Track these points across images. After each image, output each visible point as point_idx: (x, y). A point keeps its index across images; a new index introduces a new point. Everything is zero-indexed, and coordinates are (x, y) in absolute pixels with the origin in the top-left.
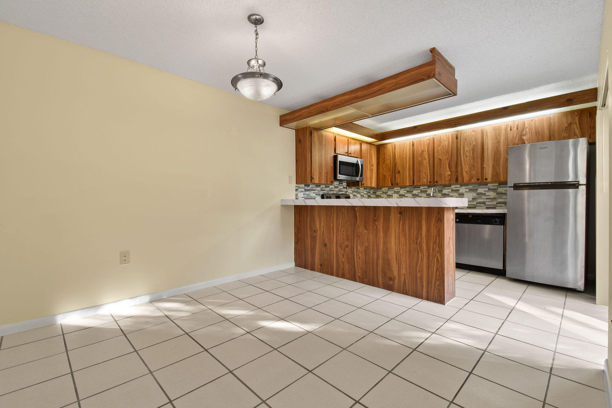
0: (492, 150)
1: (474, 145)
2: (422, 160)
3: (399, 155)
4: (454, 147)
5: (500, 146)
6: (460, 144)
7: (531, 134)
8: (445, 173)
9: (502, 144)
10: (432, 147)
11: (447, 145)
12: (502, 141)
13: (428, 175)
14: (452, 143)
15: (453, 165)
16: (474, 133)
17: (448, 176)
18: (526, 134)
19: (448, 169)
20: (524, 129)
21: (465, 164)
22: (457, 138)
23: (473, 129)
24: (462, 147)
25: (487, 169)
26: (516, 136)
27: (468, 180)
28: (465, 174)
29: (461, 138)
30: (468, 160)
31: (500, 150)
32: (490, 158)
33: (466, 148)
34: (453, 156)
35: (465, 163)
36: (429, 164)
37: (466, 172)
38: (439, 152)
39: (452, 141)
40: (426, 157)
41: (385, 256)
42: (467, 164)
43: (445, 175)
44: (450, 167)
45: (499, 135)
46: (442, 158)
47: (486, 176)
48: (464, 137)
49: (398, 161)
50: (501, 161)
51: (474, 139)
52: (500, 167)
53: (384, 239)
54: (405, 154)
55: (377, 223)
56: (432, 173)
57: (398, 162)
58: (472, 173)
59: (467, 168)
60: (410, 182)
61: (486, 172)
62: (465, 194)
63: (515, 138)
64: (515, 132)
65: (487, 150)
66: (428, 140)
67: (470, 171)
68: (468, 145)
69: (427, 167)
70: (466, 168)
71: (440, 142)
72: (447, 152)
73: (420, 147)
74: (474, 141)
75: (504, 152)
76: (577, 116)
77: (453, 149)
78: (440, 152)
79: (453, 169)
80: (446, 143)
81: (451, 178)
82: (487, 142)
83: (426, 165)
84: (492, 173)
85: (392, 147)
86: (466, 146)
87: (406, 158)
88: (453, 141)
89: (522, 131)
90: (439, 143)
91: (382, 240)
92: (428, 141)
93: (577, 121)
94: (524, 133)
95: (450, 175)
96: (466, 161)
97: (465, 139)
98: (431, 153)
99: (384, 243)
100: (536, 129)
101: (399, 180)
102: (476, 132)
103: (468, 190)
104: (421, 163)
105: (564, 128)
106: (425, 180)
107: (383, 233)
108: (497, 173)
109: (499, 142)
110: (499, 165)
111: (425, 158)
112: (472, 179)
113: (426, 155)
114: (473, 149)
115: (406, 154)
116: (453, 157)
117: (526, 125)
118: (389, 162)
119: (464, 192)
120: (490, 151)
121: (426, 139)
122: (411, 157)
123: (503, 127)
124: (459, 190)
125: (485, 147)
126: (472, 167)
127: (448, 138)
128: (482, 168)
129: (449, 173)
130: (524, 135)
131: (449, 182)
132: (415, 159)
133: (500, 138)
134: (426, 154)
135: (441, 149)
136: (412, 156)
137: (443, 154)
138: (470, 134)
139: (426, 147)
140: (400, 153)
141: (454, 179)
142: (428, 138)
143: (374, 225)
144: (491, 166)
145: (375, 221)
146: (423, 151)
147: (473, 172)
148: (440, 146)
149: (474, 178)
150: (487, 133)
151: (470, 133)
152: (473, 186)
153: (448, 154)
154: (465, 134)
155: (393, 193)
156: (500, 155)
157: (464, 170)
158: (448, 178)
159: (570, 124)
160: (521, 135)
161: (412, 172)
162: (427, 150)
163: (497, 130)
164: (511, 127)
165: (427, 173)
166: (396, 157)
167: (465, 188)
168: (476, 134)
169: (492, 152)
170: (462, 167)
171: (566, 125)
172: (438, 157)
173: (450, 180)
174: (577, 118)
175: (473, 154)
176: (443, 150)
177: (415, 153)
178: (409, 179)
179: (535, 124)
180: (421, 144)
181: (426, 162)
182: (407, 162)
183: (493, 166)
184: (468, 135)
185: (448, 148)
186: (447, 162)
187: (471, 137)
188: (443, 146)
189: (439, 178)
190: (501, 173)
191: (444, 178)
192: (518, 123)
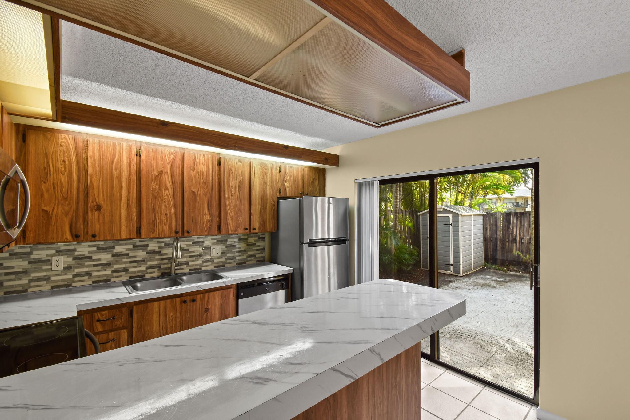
0: (259, 192)
1: (241, 181)
2: (159, 188)
3: (98, 169)
4: (215, 178)
5: (266, 188)
6: (224, 175)
7: (290, 182)
8: (202, 218)
9: (268, 186)
10: (179, 168)
11: (205, 172)
12: (268, 183)
13: (171, 218)
14: (213, 170)
15: (215, 205)
16: (241, 164)
17: (207, 223)
18: (287, 179)
19: (207, 211)
20: (285, 174)
21: (230, 207)
22: (219, 165)
23: (239, 158)
24: (226, 180)
25: (255, 216)
26: (279, 180)
27: (234, 229)
28: (230, 221)
29: (224, 166)
30: (234, 201)
31: (267, 195)
32: (258, 202)
33: (232, 183)
34: (214, 191)
35: (230, 204)
36: (174, 198)
37: (232, 217)
38: (192, 180)
39: (213, 167)
40: (169, 185)
42: (233, 206)
43: (202, 221)
44: (210, 208)
45: (265, 175)
46: (198, 192)
47: (253, 225)
48: (229, 165)
49: (96, 182)
50: (268, 207)
51: (240, 172)
52: (266, 215)
54: (116, 169)
56: (179, 216)
57: (95, 184)
58: (238, 220)
59: (232, 213)
61: (253, 220)
62: (212, 248)
63: (278, 182)
64: (278, 175)
65: (254, 192)
66: (172, 153)
67: (237, 217)
68: (234, 180)
69: (169, 204)
71: (195, 165)
72: (205, 184)
73: (155, 164)
74: (241, 175)
75: (270, 196)
76: (317, 173)
77: (214, 180)
78: (194, 181)
79: (215, 212)
80: (204, 168)
81: (211, 226)
82: (254, 180)
83: (169, 201)
84: (259, 222)
85: (76, 144)
86: (231, 179)
87: (119, 178)
89: (284, 177)
90: (192, 165)
92: (172, 156)
93: (317, 178)
94: (286, 179)
95: (209, 221)
96: (232, 202)
97: (230, 170)
98: (178, 179)
100: (294, 177)
101: (97, 226)
102: (243, 163)
103: (215, 241)
104: (156, 196)
105: (310, 182)
106: (166, 228)
108: (264, 222)
109: (266, 183)
110: (265, 211)
111: (166, 186)
112: (239, 229)
113: (167, 181)
114: (240, 187)
115: (120, 169)
116: (214, 193)
117: (287, 171)
118: (64, 179)
119: (210, 244)
120: (257, 193)
121: (167, 151)
122: (134, 180)
123: (269, 166)
124: (203, 242)
125: (253, 186)
126: (239, 211)
127: (206, 160)
128: (250, 214)
129: (209, 218)
130: (285, 181)
131: (208, 232)
132: (144, 184)
133: (267, 179)
134: (167, 179)
135: (195, 176)
136: (134, 176)
137: (198, 184)
138: (235, 164)
139: (169, 167)
140: (101, 164)
141: (216, 228)
142: (172, 150)
144: (258, 212)
146: (161, 173)
147: (240, 219)
148: (193, 171)
150: (254, 168)
151: (236, 161)
152: (221, 236)
153: (207, 188)
154: (230, 163)
155: (54, 255)
156: (267, 199)
157: (229, 215)
158: (207, 225)
159: (314, 179)
161: (134, 210)
162: (169, 171)
163: (264, 168)
164: (280, 169)
165: (171, 213)
166: (90, 171)
167: (212, 239)
168: (243, 165)
169: (259, 194)
170: (226, 209)
171: (311, 180)
172: (190, 188)
173: (209, 229)
174: (317, 175)
175: (239, 194)
176: (199, 178)
177: (143, 172)
178: (127, 224)
179: (293, 172)
180: (157, 157)
181: (167, 194)
182: (122, 187)
183: (260, 212)
184: (233, 164)
185: (207, 176)
186: (205, 199)
187: (237, 168)
188: (198, 172)
189: (192, 226)
190: (268, 222)
191: (201, 225)
192: (280, 166)
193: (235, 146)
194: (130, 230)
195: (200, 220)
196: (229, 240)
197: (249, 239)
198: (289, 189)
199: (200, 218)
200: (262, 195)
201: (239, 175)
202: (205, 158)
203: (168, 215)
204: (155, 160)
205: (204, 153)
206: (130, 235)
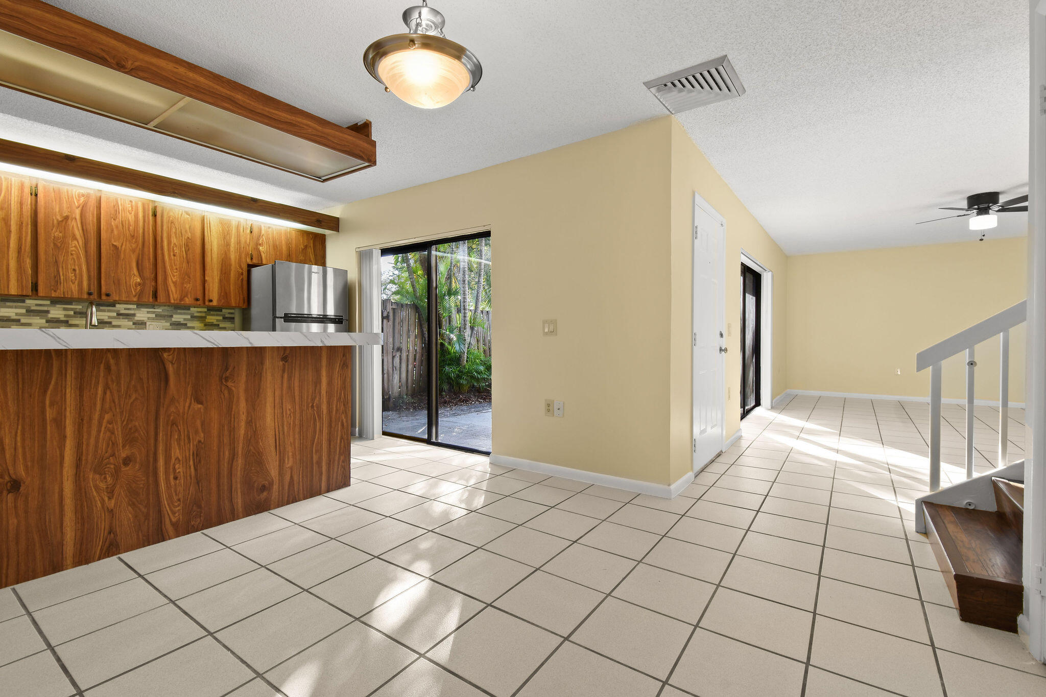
0: (218, 254)
1: (188, 238)
2: (64, 237)
4: (149, 231)
5: (229, 250)
6: (162, 229)
7: (268, 246)
8: (128, 278)
9: (232, 249)
10: (93, 215)
11: (132, 223)
12: (232, 245)
13: (81, 276)
14: (144, 221)
15: (148, 265)
16: (188, 216)
17: (136, 287)
18: (262, 243)
19: (135, 271)
20: (260, 236)
21: (172, 269)
22: (155, 215)
23: (186, 210)
24: (165, 235)
25: (211, 285)
26: (249, 243)
27: (179, 298)
28: (172, 288)
29: (162, 216)
30: (177, 263)
31: (230, 259)
32: (216, 267)
33: (174, 240)
34: (146, 247)
35: (171, 266)
36: (86, 252)
37: (175, 283)
38: (112, 231)
39: (144, 217)
40: (78, 234)
41: (252, 448)
43: (128, 283)
44: (140, 267)
45: (228, 234)
46: (121, 246)
47: (209, 296)
48: (169, 217)
50: (232, 275)
51: (187, 226)
52: (230, 284)
53: (248, 413)
54: (2, 209)
55: (230, 384)
56: (94, 273)
58: (185, 287)
59: (175, 277)
60: (20, 284)
61: (209, 289)
62: (148, 324)
63: (249, 245)
64: (248, 236)
65: (210, 253)
66: (83, 195)
67: (183, 284)
68: (178, 235)
69: (79, 258)
70: (173, 277)
71: (117, 212)
72: (133, 236)
73: (58, 206)
74: (188, 231)
75: (235, 262)
76: (312, 239)
77: (146, 232)
78: (116, 232)
79: (148, 273)
80: (131, 218)
81: (142, 292)
82: (210, 239)
83: (78, 254)
84: (218, 293)
86: (173, 235)
88: (146, 218)
89: (258, 239)
90: (113, 212)
91: (243, 417)
92: (82, 199)
93: (312, 245)
94: (260, 241)
95: (139, 284)
96: (175, 263)
97: (172, 223)
98: (92, 228)
99: (249, 423)
100: (273, 240)
102: (191, 216)
103: (154, 316)
104: (60, 246)
105: (301, 250)
106: (74, 288)
107: (247, 400)
108: (226, 293)
109: (228, 245)
110: (228, 280)
111: (74, 235)
112: (186, 298)
113: (76, 230)
114: (187, 245)
115: (7, 209)
116: (146, 249)
117: (263, 232)
119: (145, 319)
120: (215, 256)
121: (75, 192)
122: (28, 224)
123: (234, 223)
124: (134, 315)
125: (207, 246)
126: (186, 276)
127: (134, 207)
128: (204, 282)
129: (139, 280)
130: (260, 244)
131: (139, 298)
132: (41, 230)
133: (230, 239)
134: (75, 227)
135: (117, 227)
136: (27, 219)
137: (122, 237)
138: (180, 215)
139: (78, 212)
141: (149, 294)
142: (82, 191)
143: (223, 388)
144: (217, 280)
145: (227, 379)
146: (66, 218)
147: (188, 286)
148: (114, 220)
149: (189, 296)
150: (210, 224)
151: (180, 213)
152: (163, 310)
153: (136, 242)
154: (171, 214)
156: (230, 265)
157: (170, 280)
158: (136, 290)
159: (306, 247)
160: (258, 244)
161: (28, 262)
162: (78, 217)
163: (225, 225)
164: (251, 228)
165: (81, 269)
167: (149, 312)
168: (192, 219)
169: (218, 257)
170: (165, 272)
171: (302, 247)
172: (110, 241)
173: (140, 295)
174: (312, 242)
175: (186, 254)
176: (123, 228)
177: (41, 216)
178: (18, 277)
179: (273, 234)
180: (60, 198)
181: (76, 246)
182: (10, 231)
183: (221, 281)
184: (177, 216)
185: (136, 229)
186: (132, 256)
187: (182, 222)
188: (122, 221)
189: (113, 288)
190: (232, 294)
191: (127, 289)
192: (252, 225)
193: (174, 193)
194: (22, 284)
195: (126, 282)
196: (174, 316)
197: (208, 317)
198: (267, 256)
199: (126, 279)
200: (223, 259)
201: (186, 231)
202: (132, 205)
203: (77, 272)
204: (58, 202)
205: (132, 199)
206: (22, 290)
